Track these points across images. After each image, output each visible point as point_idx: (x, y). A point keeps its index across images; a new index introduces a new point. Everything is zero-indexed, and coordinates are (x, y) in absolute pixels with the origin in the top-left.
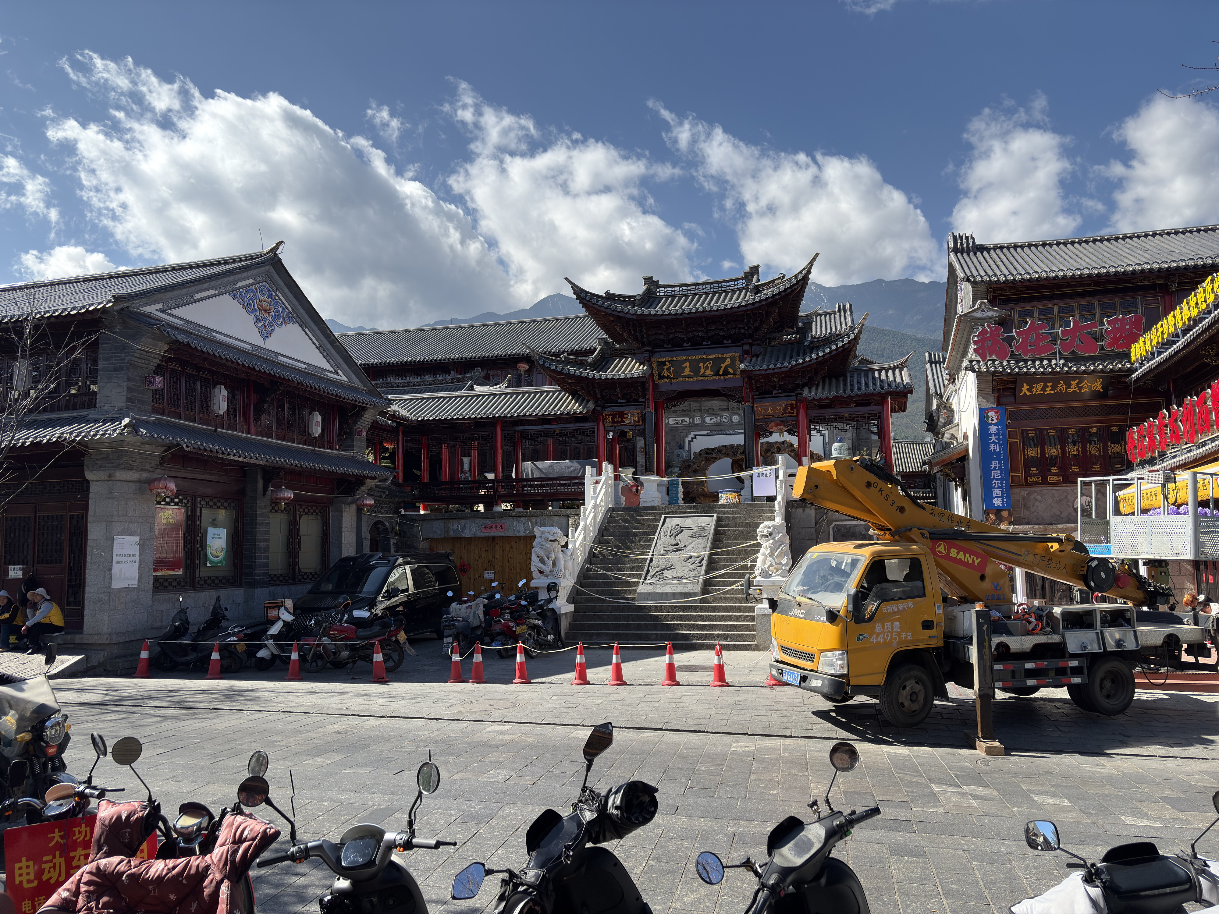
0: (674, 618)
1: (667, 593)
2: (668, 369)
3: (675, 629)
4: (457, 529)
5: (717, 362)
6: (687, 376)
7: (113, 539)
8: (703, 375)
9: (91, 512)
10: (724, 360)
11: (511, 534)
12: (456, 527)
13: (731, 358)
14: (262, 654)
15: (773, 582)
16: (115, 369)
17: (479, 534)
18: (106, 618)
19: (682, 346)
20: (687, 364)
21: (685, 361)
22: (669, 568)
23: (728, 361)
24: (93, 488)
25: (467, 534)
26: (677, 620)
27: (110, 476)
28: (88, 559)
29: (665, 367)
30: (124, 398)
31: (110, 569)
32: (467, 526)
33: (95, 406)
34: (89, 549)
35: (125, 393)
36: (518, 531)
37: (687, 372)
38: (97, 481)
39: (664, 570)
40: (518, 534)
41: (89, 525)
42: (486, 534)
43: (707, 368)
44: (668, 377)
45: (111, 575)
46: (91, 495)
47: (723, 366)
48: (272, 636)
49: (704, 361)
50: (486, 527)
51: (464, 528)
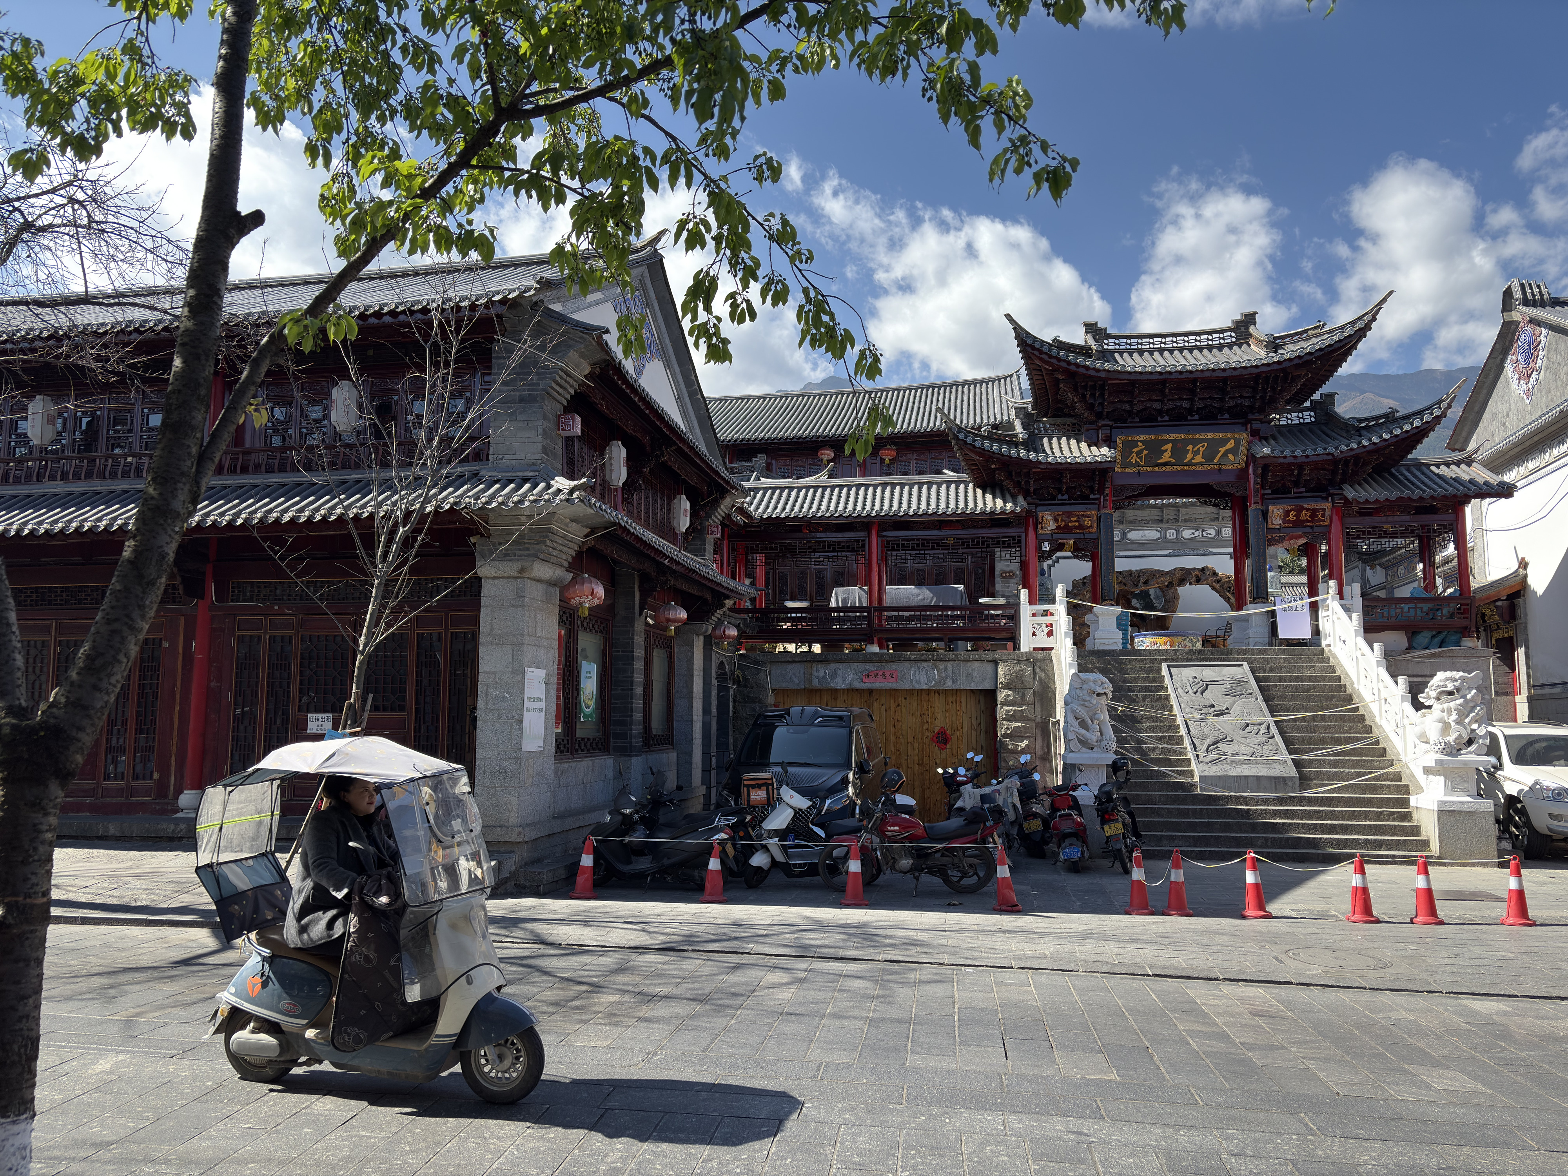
0: (1275, 814)
1: (1247, 777)
2: (1139, 453)
3: (1286, 831)
4: (824, 677)
5: (1214, 446)
6: (1165, 464)
7: (524, 672)
8: (1189, 463)
9: (484, 627)
10: (1225, 441)
11: (907, 685)
12: (821, 674)
13: (1237, 442)
14: (759, 860)
15: (1465, 763)
16: (522, 400)
17: (858, 685)
18: (515, 801)
19: (1157, 421)
20: (1169, 446)
21: (1167, 442)
22: (1224, 740)
23: (1231, 444)
24: (487, 589)
25: (839, 684)
26: (1281, 817)
27: (523, 570)
28: (481, 704)
29: (1135, 450)
30: (539, 445)
31: (520, 722)
32: (840, 672)
33: (488, 459)
34: (481, 688)
35: (540, 438)
36: (918, 682)
37: (1166, 457)
38: (494, 578)
39: (1217, 742)
40: (917, 687)
41: (482, 650)
42: (868, 684)
43: (1196, 453)
44: (1137, 465)
45: (521, 729)
46: (483, 601)
47: (1222, 450)
48: (776, 833)
49: (1195, 442)
50: (868, 675)
51: (834, 675)
